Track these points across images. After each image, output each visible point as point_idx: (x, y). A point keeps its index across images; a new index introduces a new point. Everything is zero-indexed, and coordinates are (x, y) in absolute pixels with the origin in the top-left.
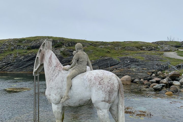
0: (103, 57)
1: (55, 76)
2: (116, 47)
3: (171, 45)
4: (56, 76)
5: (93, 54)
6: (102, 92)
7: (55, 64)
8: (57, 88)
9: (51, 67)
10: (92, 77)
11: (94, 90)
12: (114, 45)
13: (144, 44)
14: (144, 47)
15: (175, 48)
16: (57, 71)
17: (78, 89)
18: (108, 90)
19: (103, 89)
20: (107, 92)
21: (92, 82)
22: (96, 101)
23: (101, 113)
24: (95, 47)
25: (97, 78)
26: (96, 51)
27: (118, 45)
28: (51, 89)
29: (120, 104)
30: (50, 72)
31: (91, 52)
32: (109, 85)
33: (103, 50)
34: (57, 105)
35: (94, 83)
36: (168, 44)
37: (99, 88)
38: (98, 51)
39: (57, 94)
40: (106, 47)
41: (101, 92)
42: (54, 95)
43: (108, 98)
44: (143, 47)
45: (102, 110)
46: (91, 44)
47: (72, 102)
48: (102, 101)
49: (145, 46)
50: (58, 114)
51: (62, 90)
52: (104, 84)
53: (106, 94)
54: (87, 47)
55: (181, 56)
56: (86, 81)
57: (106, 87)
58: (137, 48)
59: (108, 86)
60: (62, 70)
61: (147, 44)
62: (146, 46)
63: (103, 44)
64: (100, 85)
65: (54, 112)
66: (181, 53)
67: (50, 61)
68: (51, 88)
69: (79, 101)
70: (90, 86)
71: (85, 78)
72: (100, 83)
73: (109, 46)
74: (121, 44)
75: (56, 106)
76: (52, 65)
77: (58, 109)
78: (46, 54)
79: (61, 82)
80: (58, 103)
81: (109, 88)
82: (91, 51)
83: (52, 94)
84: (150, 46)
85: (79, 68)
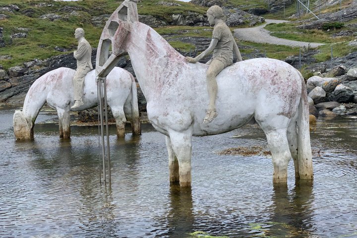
0: (65, 47)
1: (173, 75)
2: (94, 18)
3: (244, 7)
4: (177, 75)
5: (32, 40)
6: (278, 98)
7: (165, 52)
8: (185, 99)
9: (156, 57)
10: (255, 71)
11: (262, 96)
12: (87, 11)
13: (175, 7)
14: (176, 14)
15: (256, 17)
16: (174, 64)
17: (231, 95)
18: (290, 93)
19: (280, 92)
20: (287, 96)
21: (258, 81)
22: (268, 116)
23: (276, 137)
24: (32, 19)
25: (266, 72)
26: (38, 31)
27: (100, 10)
28: (167, 101)
29: (304, 118)
30: (157, 68)
31: (24, 34)
32: (290, 84)
33: (61, 28)
34: (185, 133)
35: (261, 83)
36: (234, 7)
37: (273, 91)
38: (43, 29)
39: (184, 110)
40: (66, 16)
41: (276, 97)
42: (177, 114)
43: (288, 108)
44: (174, 16)
45: (278, 131)
46: (17, 10)
47: (216, 123)
48: (279, 114)
49: (178, 11)
50: (185, 150)
51: (193, 103)
52: (282, 82)
53: (285, 100)
54: (7, 18)
55: (280, 36)
56: (245, 80)
57: (286, 88)
58: (158, 17)
59: (289, 86)
60: (185, 64)
61: (183, 8)
62: (182, 13)
63: (54, 8)
64: (275, 84)
65: (178, 148)
66: (279, 28)
67: (151, 46)
68: (169, 100)
69: (231, 120)
70: (253, 89)
71: (241, 74)
72: (273, 80)
73: (75, 13)
74: (108, 8)
75: (182, 135)
76: (158, 53)
77: (185, 141)
78: (135, 31)
79: (190, 85)
80: (186, 128)
81: (290, 89)
82: (21, 31)
83: (171, 113)
84: (191, 11)
85: (223, 56)
